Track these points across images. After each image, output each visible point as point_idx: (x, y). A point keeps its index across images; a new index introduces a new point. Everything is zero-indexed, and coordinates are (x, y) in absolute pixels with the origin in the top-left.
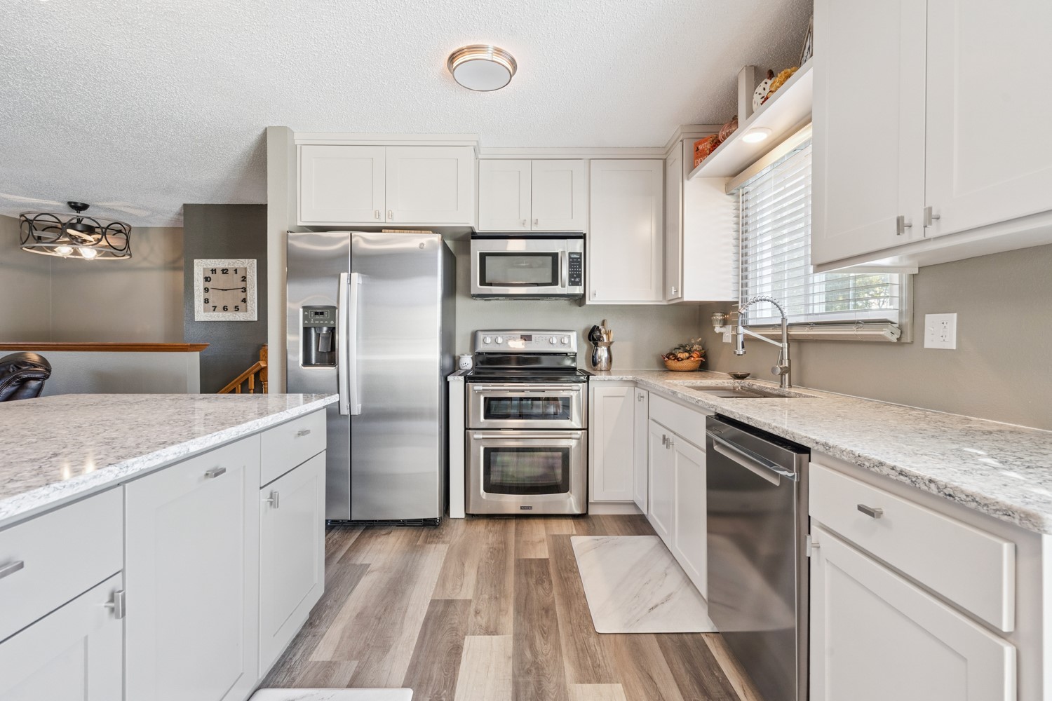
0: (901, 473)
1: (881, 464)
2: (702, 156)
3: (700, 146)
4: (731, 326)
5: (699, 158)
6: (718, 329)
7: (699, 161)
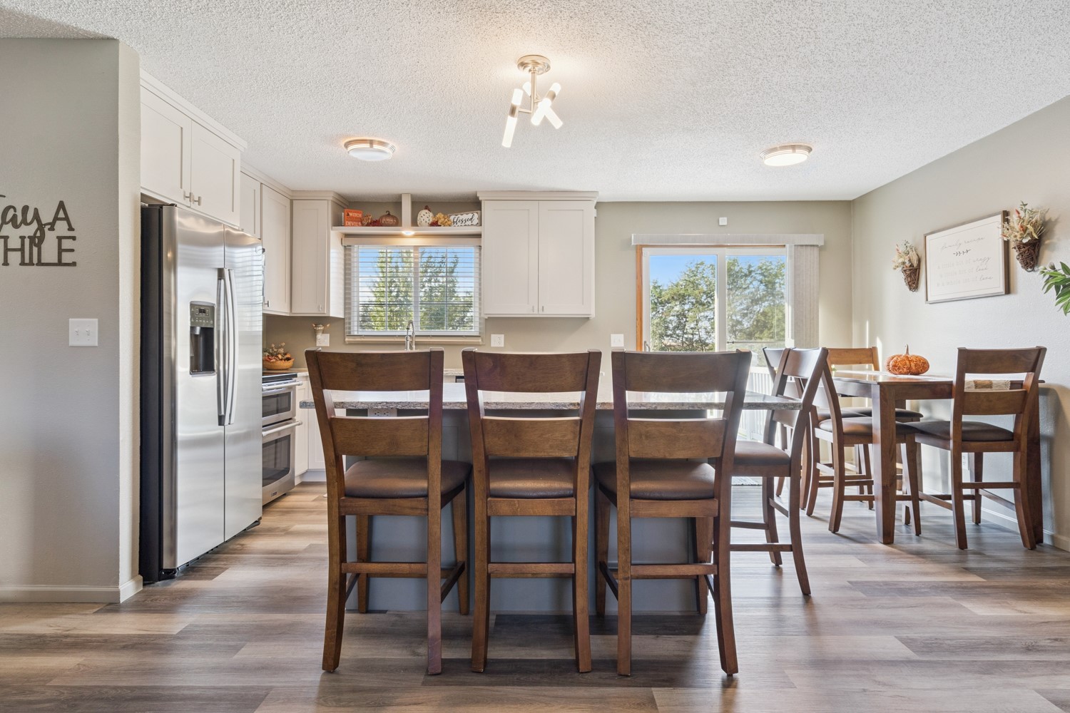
2: (352, 221)
3: (351, 214)
4: (328, 335)
5: (349, 221)
6: (319, 336)
7: (349, 223)
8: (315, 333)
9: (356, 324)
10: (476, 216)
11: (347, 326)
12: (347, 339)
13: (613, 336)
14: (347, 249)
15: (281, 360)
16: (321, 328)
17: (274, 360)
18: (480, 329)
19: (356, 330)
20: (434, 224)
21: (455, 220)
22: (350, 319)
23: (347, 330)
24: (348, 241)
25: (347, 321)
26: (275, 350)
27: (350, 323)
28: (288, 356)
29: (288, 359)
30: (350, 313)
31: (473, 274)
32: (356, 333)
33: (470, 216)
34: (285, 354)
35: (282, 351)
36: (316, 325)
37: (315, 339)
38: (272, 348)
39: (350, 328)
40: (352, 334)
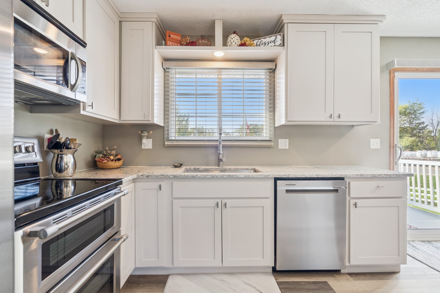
0: (387, 175)
1: (381, 175)
2: (172, 41)
3: (172, 36)
4: (152, 139)
5: (171, 41)
6: (144, 141)
7: (171, 43)
8: (141, 138)
9: (173, 131)
10: (279, 38)
11: (166, 132)
12: (166, 143)
13: (372, 141)
14: (166, 71)
15: (112, 160)
16: (146, 134)
17: (106, 161)
18: (270, 134)
19: (173, 136)
20: (243, 45)
21: (258, 44)
22: (168, 127)
23: (166, 136)
24: (167, 64)
25: (166, 128)
26: (109, 152)
27: (168, 131)
28: (119, 157)
29: (119, 160)
30: (168, 123)
31: (264, 92)
32: (173, 138)
33: (273, 38)
34: (117, 155)
35: (114, 152)
36: (142, 132)
37: (141, 143)
38: (106, 150)
39: (168, 134)
40: (170, 139)
